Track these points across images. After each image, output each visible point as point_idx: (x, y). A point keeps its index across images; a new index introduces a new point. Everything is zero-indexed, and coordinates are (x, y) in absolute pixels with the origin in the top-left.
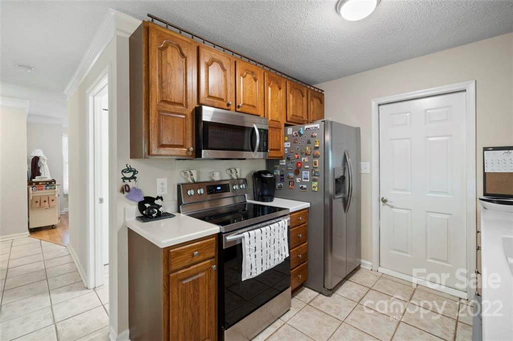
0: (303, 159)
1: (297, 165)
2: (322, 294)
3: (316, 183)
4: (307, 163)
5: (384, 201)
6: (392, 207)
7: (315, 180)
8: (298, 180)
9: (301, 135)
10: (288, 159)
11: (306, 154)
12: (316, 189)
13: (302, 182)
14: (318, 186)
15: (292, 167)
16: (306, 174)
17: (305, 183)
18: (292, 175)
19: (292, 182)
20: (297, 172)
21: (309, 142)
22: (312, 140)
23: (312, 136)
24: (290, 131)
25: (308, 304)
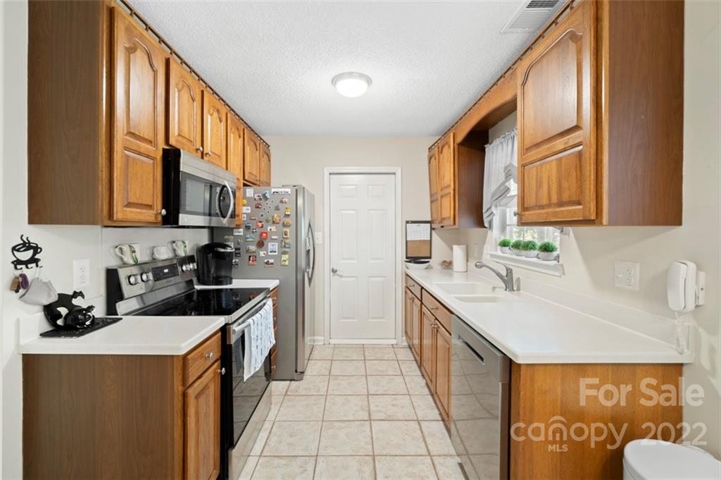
0: (269, 228)
1: (261, 234)
2: (294, 380)
3: (287, 256)
4: (275, 233)
5: (334, 271)
6: (341, 276)
7: (285, 253)
8: (262, 254)
9: (266, 198)
10: (248, 228)
11: (274, 222)
12: (287, 263)
13: (267, 256)
14: (289, 259)
15: (253, 238)
16: (272, 246)
17: (272, 257)
18: (253, 248)
19: (252, 257)
20: (261, 244)
21: (277, 209)
22: (281, 206)
23: (282, 202)
24: (250, 192)
25: (285, 395)
